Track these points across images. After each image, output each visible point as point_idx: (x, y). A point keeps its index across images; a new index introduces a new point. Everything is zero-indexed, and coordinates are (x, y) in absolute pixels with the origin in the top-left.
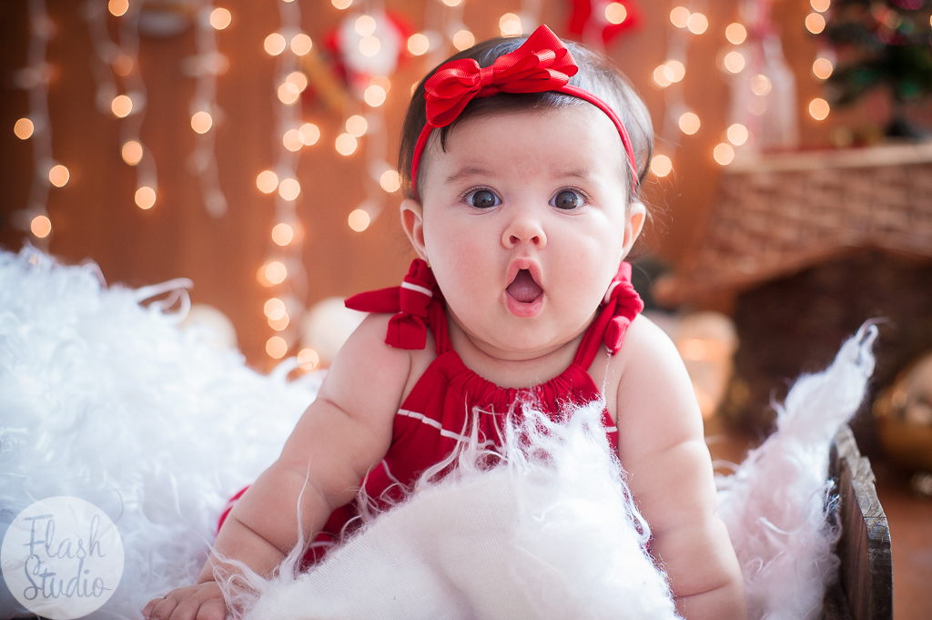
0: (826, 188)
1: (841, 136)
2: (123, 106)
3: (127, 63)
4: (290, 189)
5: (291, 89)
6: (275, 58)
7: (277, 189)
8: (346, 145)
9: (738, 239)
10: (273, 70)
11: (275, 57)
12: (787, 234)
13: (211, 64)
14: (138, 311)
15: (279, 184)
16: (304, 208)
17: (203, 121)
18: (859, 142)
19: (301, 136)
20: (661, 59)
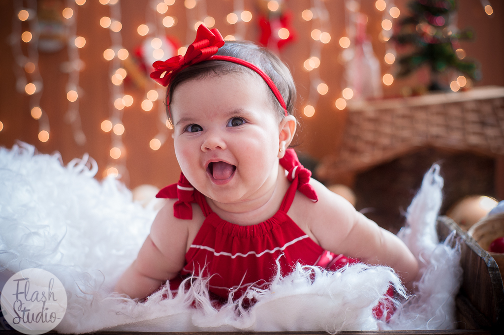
0: (404, 117)
1: (405, 91)
2: (31, 89)
3: (32, 66)
4: (119, 129)
5: (118, 77)
7: (112, 130)
8: (147, 105)
9: (360, 145)
10: (108, 68)
11: (110, 61)
12: (385, 141)
13: (76, 66)
15: (114, 127)
16: (126, 139)
17: (73, 95)
18: (415, 93)
19: (123, 102)
20: (308, 56)
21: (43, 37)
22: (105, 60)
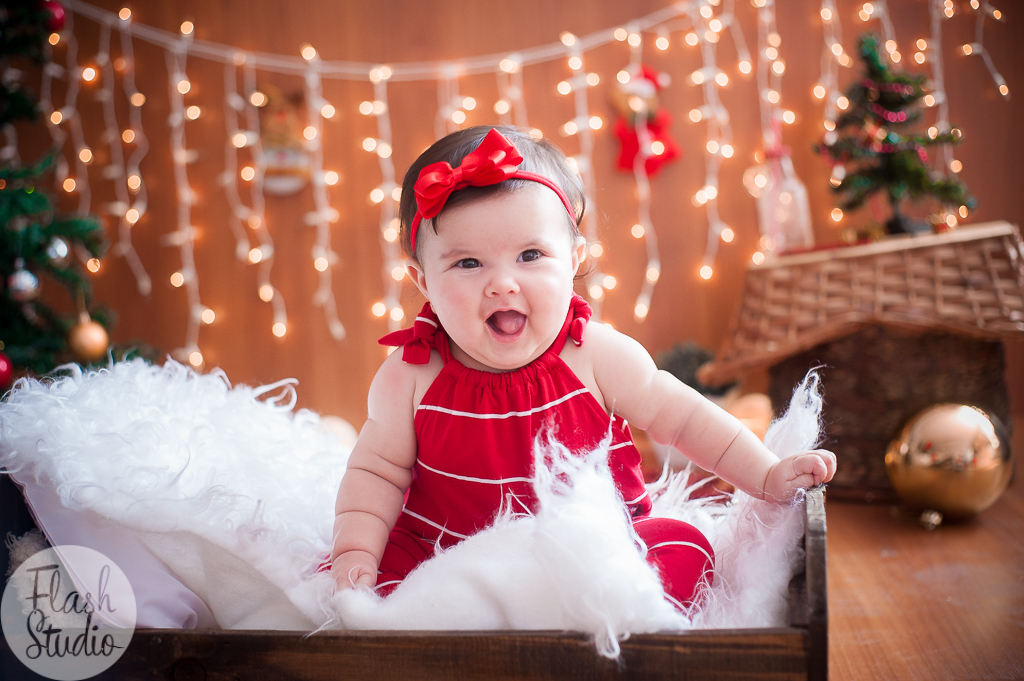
1: (850, 236)
2: (257, 256)
3: (258, 221)
4: (397, 314)
6: (379, 204)
7: (387, 313)
10: (376, 215)
12: (804, 318)
13: (326, 215)
14: (259, 405)
15: (388, 310)
18: (864, 238)
19: (399, 270)
21: (271, 173)
22: (372, 202)
